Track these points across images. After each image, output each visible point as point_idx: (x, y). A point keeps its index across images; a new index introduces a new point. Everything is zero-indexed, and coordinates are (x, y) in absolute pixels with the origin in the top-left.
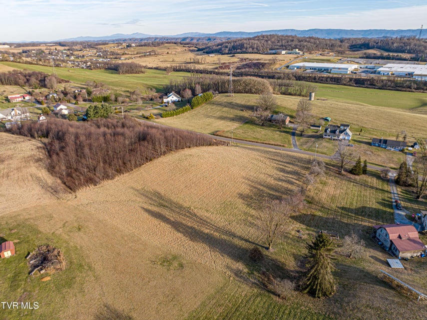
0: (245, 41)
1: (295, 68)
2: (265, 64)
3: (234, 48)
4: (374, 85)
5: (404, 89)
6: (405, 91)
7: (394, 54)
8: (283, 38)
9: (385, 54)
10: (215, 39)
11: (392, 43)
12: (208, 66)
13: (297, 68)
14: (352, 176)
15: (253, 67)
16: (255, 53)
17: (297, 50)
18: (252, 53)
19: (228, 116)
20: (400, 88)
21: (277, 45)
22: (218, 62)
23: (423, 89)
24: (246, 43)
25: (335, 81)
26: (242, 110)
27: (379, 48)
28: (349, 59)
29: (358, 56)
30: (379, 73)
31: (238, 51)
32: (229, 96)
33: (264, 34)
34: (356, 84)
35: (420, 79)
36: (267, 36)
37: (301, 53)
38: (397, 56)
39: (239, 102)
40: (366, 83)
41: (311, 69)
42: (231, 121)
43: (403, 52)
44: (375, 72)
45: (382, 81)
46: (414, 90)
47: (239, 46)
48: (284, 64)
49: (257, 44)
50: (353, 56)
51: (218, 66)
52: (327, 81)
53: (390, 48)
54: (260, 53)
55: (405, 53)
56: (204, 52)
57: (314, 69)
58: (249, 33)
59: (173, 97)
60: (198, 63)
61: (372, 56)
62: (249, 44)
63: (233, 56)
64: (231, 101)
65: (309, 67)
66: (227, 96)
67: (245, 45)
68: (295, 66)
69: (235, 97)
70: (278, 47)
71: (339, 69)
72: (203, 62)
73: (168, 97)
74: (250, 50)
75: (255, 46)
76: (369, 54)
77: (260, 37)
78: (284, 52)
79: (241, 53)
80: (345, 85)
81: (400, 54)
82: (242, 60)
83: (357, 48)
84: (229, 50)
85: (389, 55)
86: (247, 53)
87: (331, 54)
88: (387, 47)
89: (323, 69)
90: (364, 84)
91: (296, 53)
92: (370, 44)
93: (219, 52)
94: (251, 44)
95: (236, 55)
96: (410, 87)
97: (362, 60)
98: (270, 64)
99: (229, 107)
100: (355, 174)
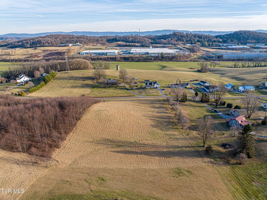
0: (41, 39)
1: (85, 54)
2: (65, 52)
3: (33, 43)
4: (134, 60)
5: (149, 61)
6: (149, 62)
7: (132, 44)
8: (66, 36)
9: (128, 44)
10: (7, 39)
11: (128, 38)
12: (20, 57)
13: (86, 54)
14: (183, 103)
15: (56, 55)
16: (51, 46)
17: (79, 43)
18: (49, 46)
19: (77, 85)
20: (147, 61)
21: (64, 41)
22: (26, 53)
23: (156, 60)
24: (43, 40)
25: (112, 60)
26: (84, 80)
27: (123, 41)
28: (111, 47)
29: (114, 45)
30: (132, 53)
31: (38, 45)
32: (67, 73)
33: (52, 34)
34: (124, 60)
35: (154, 55)
36: (55, 35)
37: (82, 45)
38: (134, 44)
39: (77, 75)
40: (130, 59)
41: (94, 54)
42: (82, 88)
43: (135, 42)
44: (130, 53)
45: (138, 57)
46: (153, 61)
47: (37, 42)
48: (76, 51)
49: (50, 40)
50: (111, 46)
51: (28, 56)
52: (108, 60)
53: (128, 41)
54: (54, 46)
55: (136, 43)
56: (8, 47)
57: (96, 53)
58: (32, 35)
59: (24, 78)
60: (9, 55)
61: (122, 45)
62: (45, 41)
63: (35, 49)
64: (71, 76)
65: (93, 53)
66: (65, 73)
67: (42, 41)
68: (84, 53)
69: (72, 73)
70: (65, 42)
71: (111, 53)
72: (14, 54)
73: (21, 78)
74: (47, 44)
75: (50, 42)
76: (120, 44)
77: (50, 36)
78: (70, 45)
79: (41, 47)
80: (119, 61)
81: (135, 44)
82: (44, 51)
83: (110, 41)
84: (30, 45)
85: (130, 44)
86: (45, 46)
87: (98, 45)
88: (126, 40)
89: (101, 54)
90: (129, 60)
91: (79, 45)
92: (117, 39)
93: (23, 46)
94: (46, 40)
95: (37, 48)
96: (151, 59)
97: (118, 47)
98: (68, 52)
99: (72, 80)
100: (184, 102)
